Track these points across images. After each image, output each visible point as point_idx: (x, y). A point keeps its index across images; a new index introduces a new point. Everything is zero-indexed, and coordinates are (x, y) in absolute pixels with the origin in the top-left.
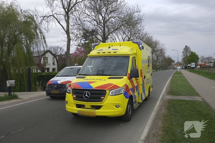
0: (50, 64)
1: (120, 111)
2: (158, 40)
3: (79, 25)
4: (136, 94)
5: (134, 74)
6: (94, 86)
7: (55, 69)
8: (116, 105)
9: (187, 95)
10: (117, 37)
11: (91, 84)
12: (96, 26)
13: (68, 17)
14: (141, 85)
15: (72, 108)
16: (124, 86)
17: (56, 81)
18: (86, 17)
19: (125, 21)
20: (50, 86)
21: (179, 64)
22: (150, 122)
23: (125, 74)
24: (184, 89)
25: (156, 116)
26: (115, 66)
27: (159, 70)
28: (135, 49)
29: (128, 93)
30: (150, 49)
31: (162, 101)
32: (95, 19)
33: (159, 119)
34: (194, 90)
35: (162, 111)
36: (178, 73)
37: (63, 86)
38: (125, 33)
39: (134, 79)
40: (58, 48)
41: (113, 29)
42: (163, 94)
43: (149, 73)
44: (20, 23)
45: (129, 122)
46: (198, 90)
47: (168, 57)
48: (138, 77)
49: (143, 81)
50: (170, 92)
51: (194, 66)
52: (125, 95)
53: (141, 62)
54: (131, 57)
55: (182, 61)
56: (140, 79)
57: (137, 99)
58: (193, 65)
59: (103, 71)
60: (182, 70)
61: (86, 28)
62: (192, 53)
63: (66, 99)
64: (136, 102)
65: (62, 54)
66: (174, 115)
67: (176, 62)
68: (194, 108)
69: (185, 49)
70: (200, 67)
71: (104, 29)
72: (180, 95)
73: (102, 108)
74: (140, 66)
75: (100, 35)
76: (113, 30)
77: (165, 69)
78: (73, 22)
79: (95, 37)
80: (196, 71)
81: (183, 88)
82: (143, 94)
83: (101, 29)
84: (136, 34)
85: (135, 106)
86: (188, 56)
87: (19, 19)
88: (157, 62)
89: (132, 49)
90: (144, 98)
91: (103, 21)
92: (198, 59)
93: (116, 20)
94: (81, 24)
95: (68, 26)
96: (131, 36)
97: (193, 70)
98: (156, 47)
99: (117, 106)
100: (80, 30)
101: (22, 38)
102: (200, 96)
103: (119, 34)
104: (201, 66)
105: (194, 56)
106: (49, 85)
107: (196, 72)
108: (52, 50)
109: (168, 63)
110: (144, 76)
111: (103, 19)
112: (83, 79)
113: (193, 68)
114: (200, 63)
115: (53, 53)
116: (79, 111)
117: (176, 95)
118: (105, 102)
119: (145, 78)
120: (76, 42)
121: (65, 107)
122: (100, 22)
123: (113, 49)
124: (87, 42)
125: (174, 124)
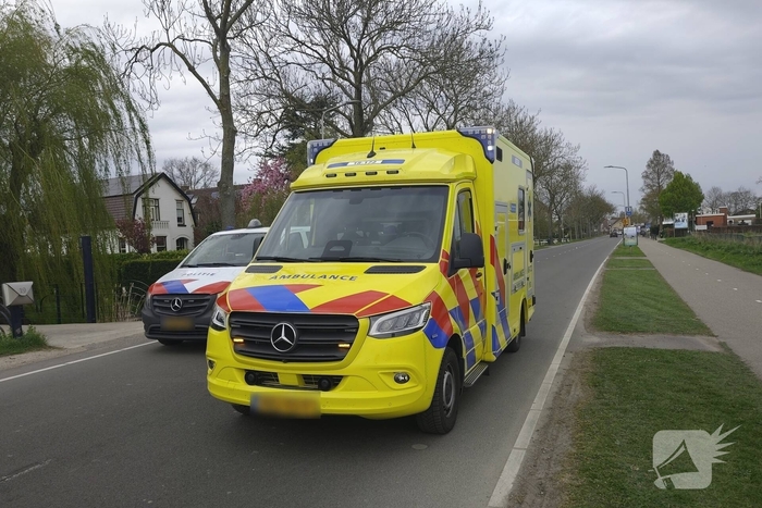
0: (167, 223)
1: (413, 396)
2: (556, 131)
3: (266, 77)
4: (474, 328)
5: (467, 255)
6: (312, 300)
7: (187, 240)
8: (398, 373)
9: (664, 332)
10: (404, 123)
11: (301, 296)
12: (328, 82)
13: (226, 50)
14: (493, 294)
15: (231, 385)
16: (426, 300)
17: (181, 284)
18: (292, 50)
19: (433, 62)
20: (158, 301)
21: (630, 217)
22: (525, 436)
23: (429, 255)
24: (651, 310)
25: (548, 412)
26: (396, 225)
27: (560, 241)
28: (469, 159)
29: (441, 327)
30: (526, 162)
31: (572, 355)
32: (325, 56)
33: (561, 422)
34: (689, 312)
35: (572, 393)
36: (627, 251)
37: (204, 301)
38: (433, 107)
39: (464, 273)
40: (194, 166)
41: (392, 91)
42: (573, 328)
43: (522, 252)
44: (55, 74)
45: (448, 436)
46: (703, 313)
47: (591, 192)
48: (482, 265)
49: (501, 282)
50: (601, 321)
51: (685, 225)
52: (428, 333)
53: (491, 207)
54: (454, 190)
55: (641, 208)
56: (489, 272)
57: (478, 347)
58: (681, 221)
59: (347, 244)
60: (641, 238)
61: (290, 89)
62: (679, 176)
63: (208, 352)
64: (472, 358)
65: (211, 186)
66: (617, 406)
67: (621, 209)
68: (690, 378)
69: (652, 162)
70: (705, 227)
71: (359, 91)
72: (637, 331)
73: (343, 384)
74: (487, 223)
75: (344, 115)
76: (389, 94)
77: (580, 238)
78: (247, 70)
79: (328, 123)
80: (692, 244)
81: (646, 305)
82: (499, 329)
83: (346, 93)
84: (476, 110)
85: (471, 373)
86: (665, 187)
87: (49, 61)
88: (550, 211)
89: (458, 160)
90: (503, 344)
91: (353, 63)
92: (700, 198)
93: (403, 58)
94: (274, 76)
95: (225, 83)
96: (456, 117)
97: (683, 240)
98: (546, 156)
99: (402, 378)
100: (269, 96)
101: (64, 130)
102: (713, 336)
103: (413, 110)
104: (709, 223)
105: (687, 189)
106: (153, 300)
107: (692, 246)
108: (176, 172)
109: (592, 214)
110: (505, 261)
111: (352, 55)
112: (273, 275)
113: (681, 232)
114: (706, 212)
115: (179, 182)
116: (255, 397)
117: (623, 332)
118: (355, 364)
119: (509, 271)
120: (256, 143)
121: (206, 382)
122: (343, 67)
123: (384, 162)
124: (298, 141)
125: (618, 443)
